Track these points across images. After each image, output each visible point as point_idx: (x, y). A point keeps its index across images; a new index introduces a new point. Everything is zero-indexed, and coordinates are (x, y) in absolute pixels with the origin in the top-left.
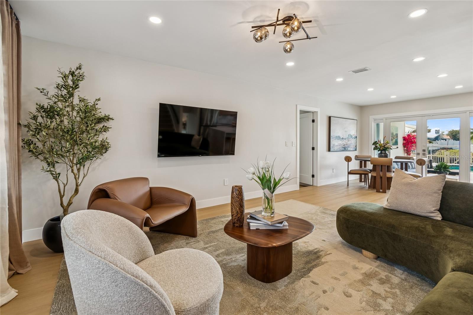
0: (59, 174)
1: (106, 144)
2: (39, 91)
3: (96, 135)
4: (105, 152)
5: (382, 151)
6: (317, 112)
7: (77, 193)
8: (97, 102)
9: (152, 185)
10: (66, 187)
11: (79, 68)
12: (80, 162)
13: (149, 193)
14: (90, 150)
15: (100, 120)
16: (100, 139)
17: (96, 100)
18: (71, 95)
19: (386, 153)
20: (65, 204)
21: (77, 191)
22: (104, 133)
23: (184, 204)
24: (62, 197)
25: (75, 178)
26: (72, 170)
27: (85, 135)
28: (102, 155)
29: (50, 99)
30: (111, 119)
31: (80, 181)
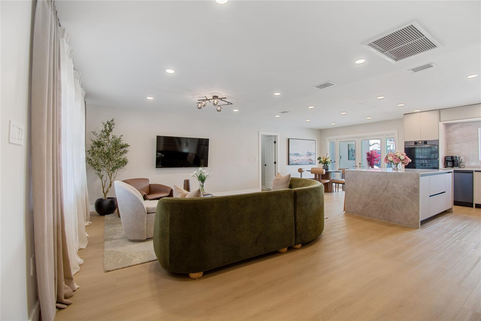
0: (103, 175)
1: (126, 160)
2: (93, 133)
3: (121, 155)
4: (125, 165)
5: (324, 164)
6: (277, 136)
7: (111, 186)
8: (121, 137)
9: (150, 183)
10: (106, 183)
11: (112, 121)
12: (113, 170)
13: (148, 186)
14: (118, 163)
15: (122, 147)
16: (123, 157)
17: (121, 136)
18: (108, 135)
19: (327, 166)
20: (105, 192)
21: (111, 185)
22: (125, 154)
23: (167, 192)
24: (103, 188)
25: (110, 178)
26: (109, 174)
27: (114, 155)
28: (124, 166)
29: (98, 137)
30: (129, 146)
31: (112, 180)
